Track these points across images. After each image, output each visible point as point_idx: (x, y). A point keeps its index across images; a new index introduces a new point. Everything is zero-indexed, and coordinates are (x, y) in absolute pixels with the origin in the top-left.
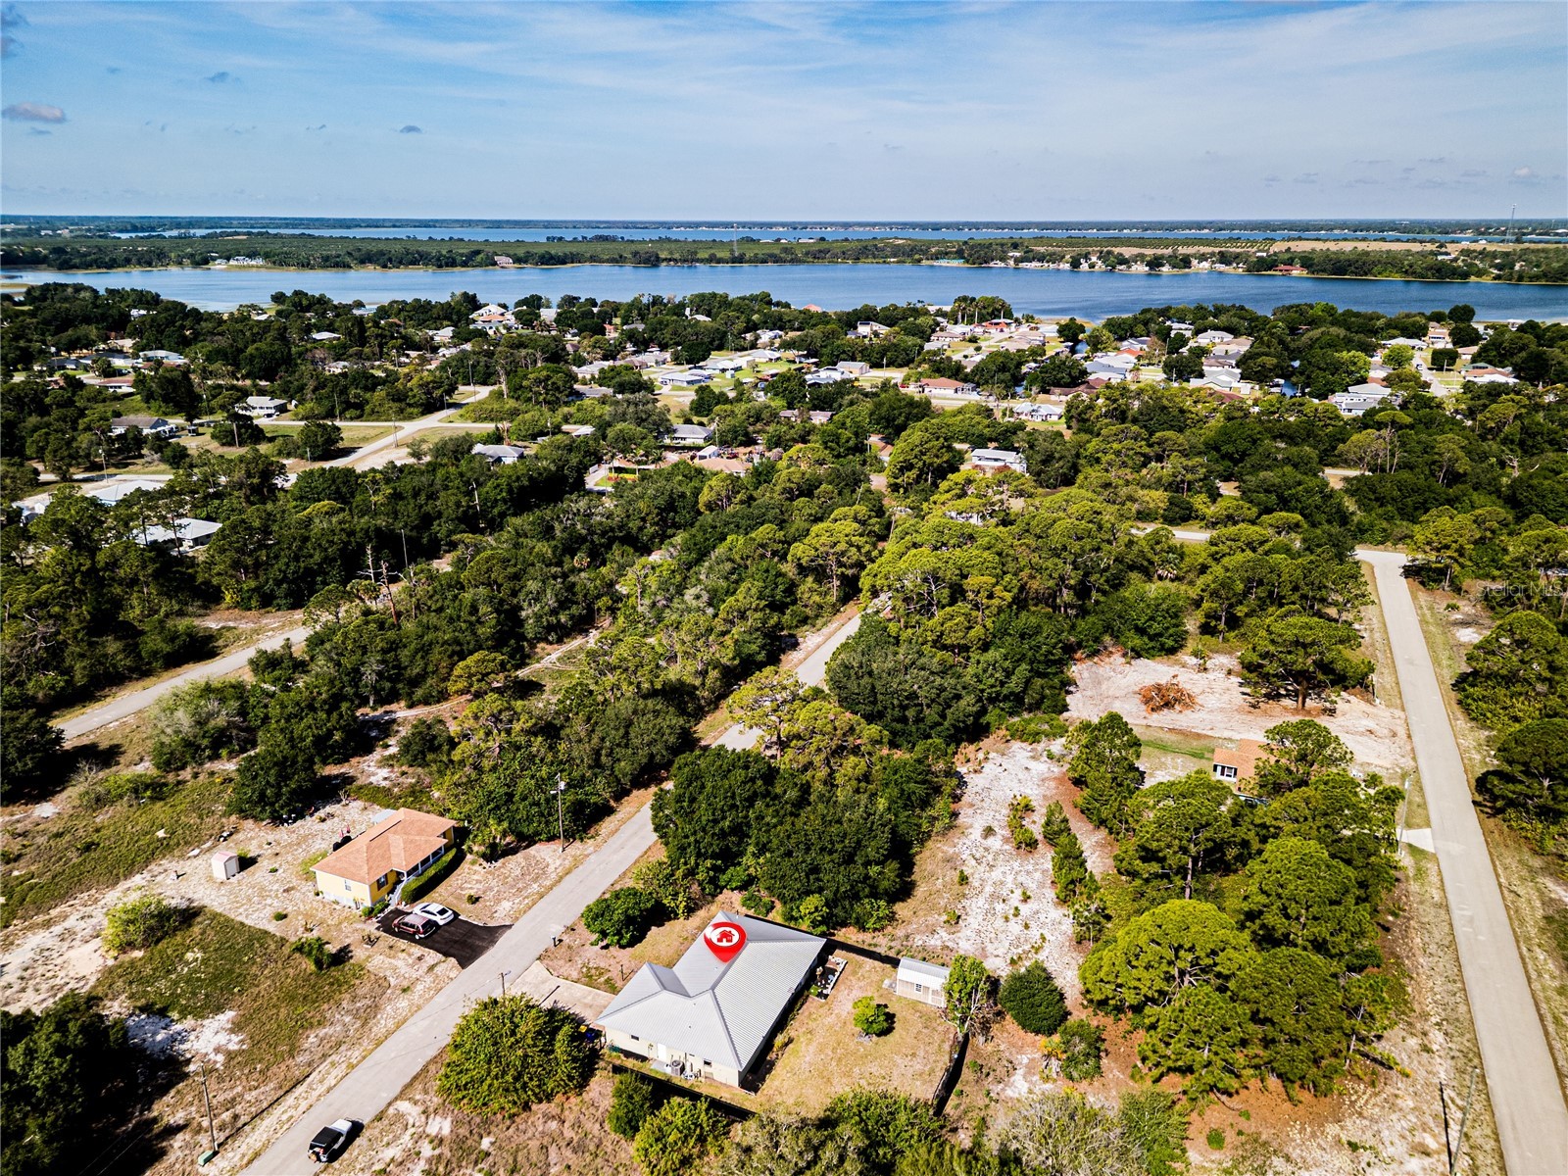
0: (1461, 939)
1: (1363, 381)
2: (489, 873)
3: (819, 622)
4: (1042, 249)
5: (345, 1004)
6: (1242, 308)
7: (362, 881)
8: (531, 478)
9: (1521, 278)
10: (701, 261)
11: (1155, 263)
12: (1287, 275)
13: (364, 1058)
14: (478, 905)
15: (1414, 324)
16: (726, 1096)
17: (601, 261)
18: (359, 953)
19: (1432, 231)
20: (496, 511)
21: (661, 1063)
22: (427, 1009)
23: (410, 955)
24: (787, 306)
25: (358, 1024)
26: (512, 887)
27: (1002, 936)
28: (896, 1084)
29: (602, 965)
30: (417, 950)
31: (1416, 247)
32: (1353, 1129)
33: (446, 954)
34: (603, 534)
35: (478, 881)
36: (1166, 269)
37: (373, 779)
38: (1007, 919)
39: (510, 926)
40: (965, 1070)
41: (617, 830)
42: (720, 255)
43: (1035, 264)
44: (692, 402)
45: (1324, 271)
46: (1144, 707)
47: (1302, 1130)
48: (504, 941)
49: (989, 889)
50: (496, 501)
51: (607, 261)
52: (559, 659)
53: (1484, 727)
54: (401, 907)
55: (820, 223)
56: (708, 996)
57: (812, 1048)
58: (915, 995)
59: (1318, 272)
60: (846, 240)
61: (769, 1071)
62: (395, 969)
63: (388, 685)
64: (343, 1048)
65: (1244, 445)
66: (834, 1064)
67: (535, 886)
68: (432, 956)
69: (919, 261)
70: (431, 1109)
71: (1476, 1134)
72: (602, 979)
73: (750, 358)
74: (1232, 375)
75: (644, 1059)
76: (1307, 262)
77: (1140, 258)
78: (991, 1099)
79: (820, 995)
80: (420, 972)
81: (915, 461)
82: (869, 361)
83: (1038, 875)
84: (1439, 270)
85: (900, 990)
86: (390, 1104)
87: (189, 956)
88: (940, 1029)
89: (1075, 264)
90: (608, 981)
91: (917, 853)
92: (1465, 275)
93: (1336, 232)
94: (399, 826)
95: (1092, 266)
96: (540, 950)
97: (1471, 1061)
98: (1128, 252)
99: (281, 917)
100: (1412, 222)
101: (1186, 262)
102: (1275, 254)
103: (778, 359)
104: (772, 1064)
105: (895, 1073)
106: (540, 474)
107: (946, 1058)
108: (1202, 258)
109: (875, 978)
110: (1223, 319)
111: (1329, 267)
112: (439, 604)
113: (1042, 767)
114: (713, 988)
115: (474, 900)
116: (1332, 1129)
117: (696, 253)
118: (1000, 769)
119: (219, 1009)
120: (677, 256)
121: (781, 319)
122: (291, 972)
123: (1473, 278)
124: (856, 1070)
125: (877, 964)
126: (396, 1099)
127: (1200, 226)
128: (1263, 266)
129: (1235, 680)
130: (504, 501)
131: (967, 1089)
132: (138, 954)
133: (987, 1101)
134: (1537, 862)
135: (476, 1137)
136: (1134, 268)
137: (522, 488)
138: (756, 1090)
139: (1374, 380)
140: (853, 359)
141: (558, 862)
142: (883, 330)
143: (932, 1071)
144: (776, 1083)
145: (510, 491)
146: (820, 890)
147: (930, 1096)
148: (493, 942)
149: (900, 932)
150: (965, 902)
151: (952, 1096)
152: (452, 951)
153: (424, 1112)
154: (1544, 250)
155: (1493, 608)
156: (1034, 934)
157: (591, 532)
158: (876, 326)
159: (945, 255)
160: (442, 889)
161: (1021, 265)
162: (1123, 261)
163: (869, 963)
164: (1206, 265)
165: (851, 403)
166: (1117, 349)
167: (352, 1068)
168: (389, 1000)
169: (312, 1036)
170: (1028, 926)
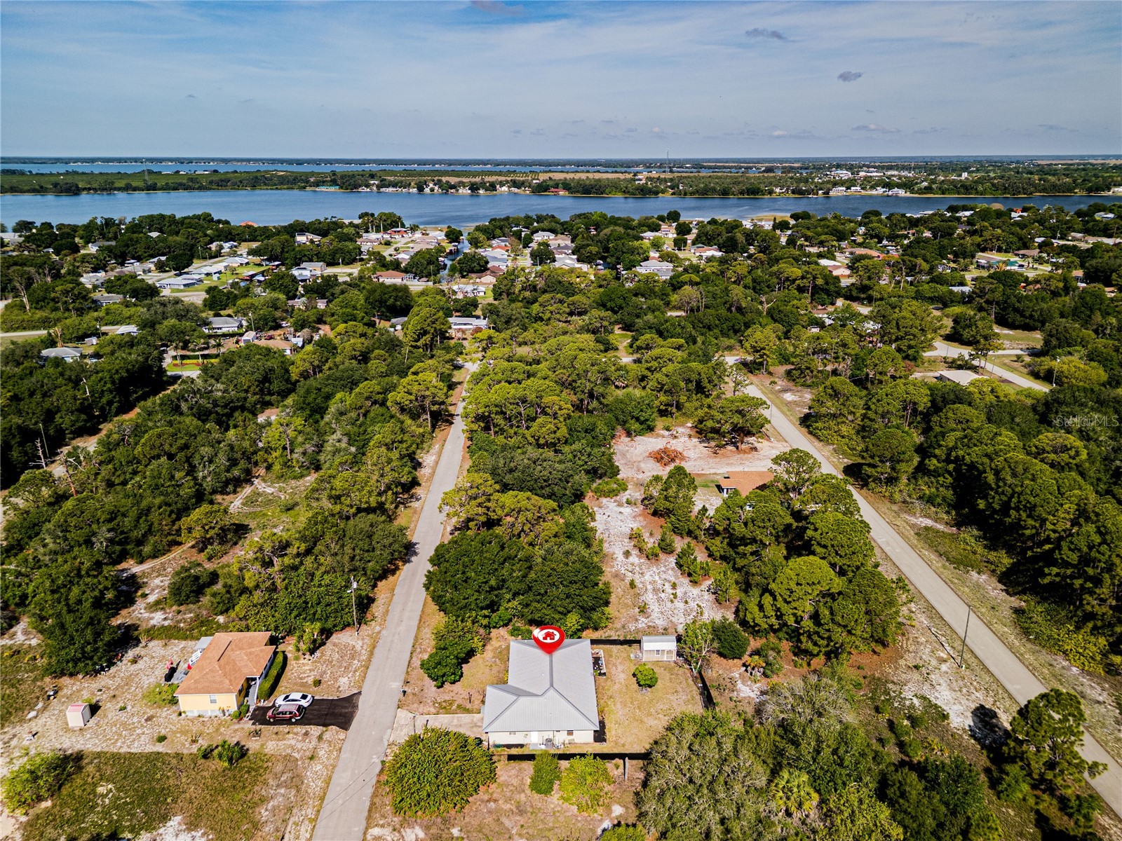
0: (889, 554)
1: (647, 259)
2: (316, 662)
3: (425, 445)
4: (392, 179)
5: (271, 782)
6: (553, 217)
7: (229, 691)
8: (128, 371)
9: (685, 194)
10: (119, 189)
11: (474, 188)
12: (556, 195)
13: (319, 811)
14: (323, 686)
15: (653, 223)
16: (588, 749)
17: (22, 191)
18: (253, 745)
19: (622, 166)
20: (104, 400)
21: (536, 744)
22: (340, 764)
23: (296, 734)
24: (227, 222)
25: (293, 792)
26: (340, 667)
27: (676, 612)
29: (447, 698)
30: (300, 729)
31: (622, 176)
32: (910, 660)
33: (325, 725)
34: (225, 406)
35: (310, 670)
36: (481, 192)
37: (152, 622)
38: (672, 602)
39: (360, 693)
40: (711, 690)
41: (387, 611)
42: (134, 184)
43: (391, 189)
44: (205, 300)
45: (578, 192)
46: (658, 464)
47: (890, 667)
48: (362, 702)
49: (649, 587)
50: (103, 391)
51: (29, 191)
52: (243, 504)
53: (829, 444)
54: (261, 704)
55: (203, 159)
56: (552, 692)
57: (619, 706)
58: (656, 657)
59: (575, 192)
60: (236, 172)
61: (604, 727)
62: (292, 747)
63: (118, 548)
64: (295, 811)
65: (620, 302)
66: (637, 711)
67: (356, 662)
68: (315, 730)
69: (304, 188)
70: (398, 826)
71: (955, 645)
72: (454, 707)
73: (225, 264)
74: (572, 259)
75: (522, 746)
76: (567, 186)
77: (463, 185)
78: (735, 701)
79: (601, 674)
80: (313, 743)
81: (429, 328)
82: (324, 261)
83: (670, 572)
84: (642, 190)
85: (645, 658)
86: (365, 833)
87: (101, 790)
88: (680, 673)
89: (421, 189)
90: (459, 706)
92: (657, 193)
93: (568, 167)
94: (232, 645)
95: (432, 190)
96: (396, 702)
97: (930, 609)
98: (453, 180)
99: (162, 739)
100: (607, 160)
101: (492, 187)
102: (544, 181)
103: (247, 264)
104: (603, 722)
105: (674, 705)
106: (134, 366)
107: (695, 688)
108: (502, 184)
109: (623, 655)
110: (546, 224)
111: (581, 189)
112: (122, 479)
113: (627, 510)
114: (552, 685)
115: (318, 683)
116: (902, 662)
117: (113, 183)
118: (605, 517)
119: (165, 818)
120: (96, 185)
121: (230, 233)
122: (205, 773)
123: (660, 195)
124: (652, 710)
125: (619, 647)
126: (367, 829)
127: (484, 163)
128: (541, 189)
129: (695, 440)
130: (110, 391)
131: (720, 700)
132: (49, 803)
133: (734, 703)
134: (895, 507)
135: (446, 831)
136: (460, 191)
137: (122, 378)
138: (605, 740)
139: (654, 258)
140: (311, 260)
141: (360, 643)
142: (317, 238)
143: (693, 698)
144: (613, 732)
145: (113, 383)
146: (572, 610)
148: (355, 707)
149: (618, 625)
150: (642, 598)
152: (327, 721)
153: (394, 830)
154: (689, 177)
155: (794, 380)
156: (693, 605)
157: (215, 404)
158: (311, 236)
159: (323, 183)
160: (283, 682)
161: (382, 190)
162: (453, 187)
164: (505, 188)
165: (343, 292)
166: (490, 246)
167: (314, 821)
168: (304, 768)
169: (263, 811)
170: (686, 602)
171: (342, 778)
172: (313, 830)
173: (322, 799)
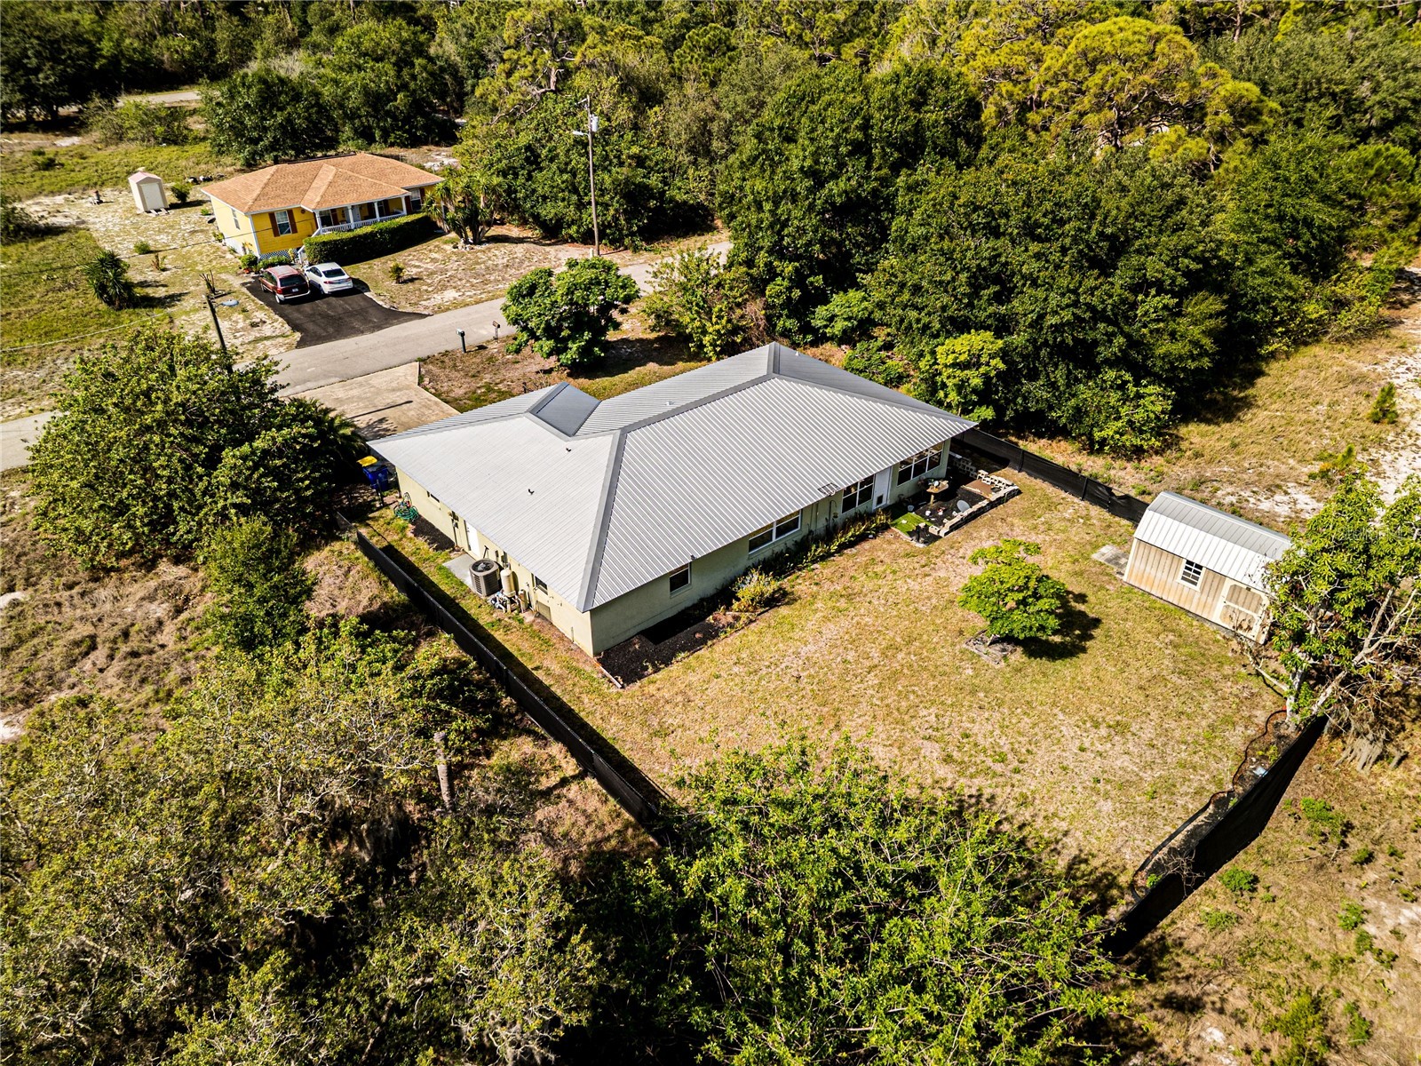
16: (548, 669)
28: (1030, 785)
40: (1280, 817)
57: (831, 630)
58: (1175, 589)
61: (693, 646)
66: (872, 680)
75: (445, 544)
78: (1364, 942)
79: (918, 533)
85: (1135, 570)
88: (1227, 687)
91: (1273, 355)
96: (424, 355)
104: (712, 634)
105: (1042, 756)
107: (1226, 768)
109: (1077, 534)
114: (625, 431)
124: (929, 714)
125: (1097, 511)
131: (1268, 876)
133: (1346, 944)
138: (631, 677)
143: (1167, 787)
144: (692, 678)
146: (1002, 327)
147: (1132, 858)
151: (1214, 883)
163: (1074, 505)
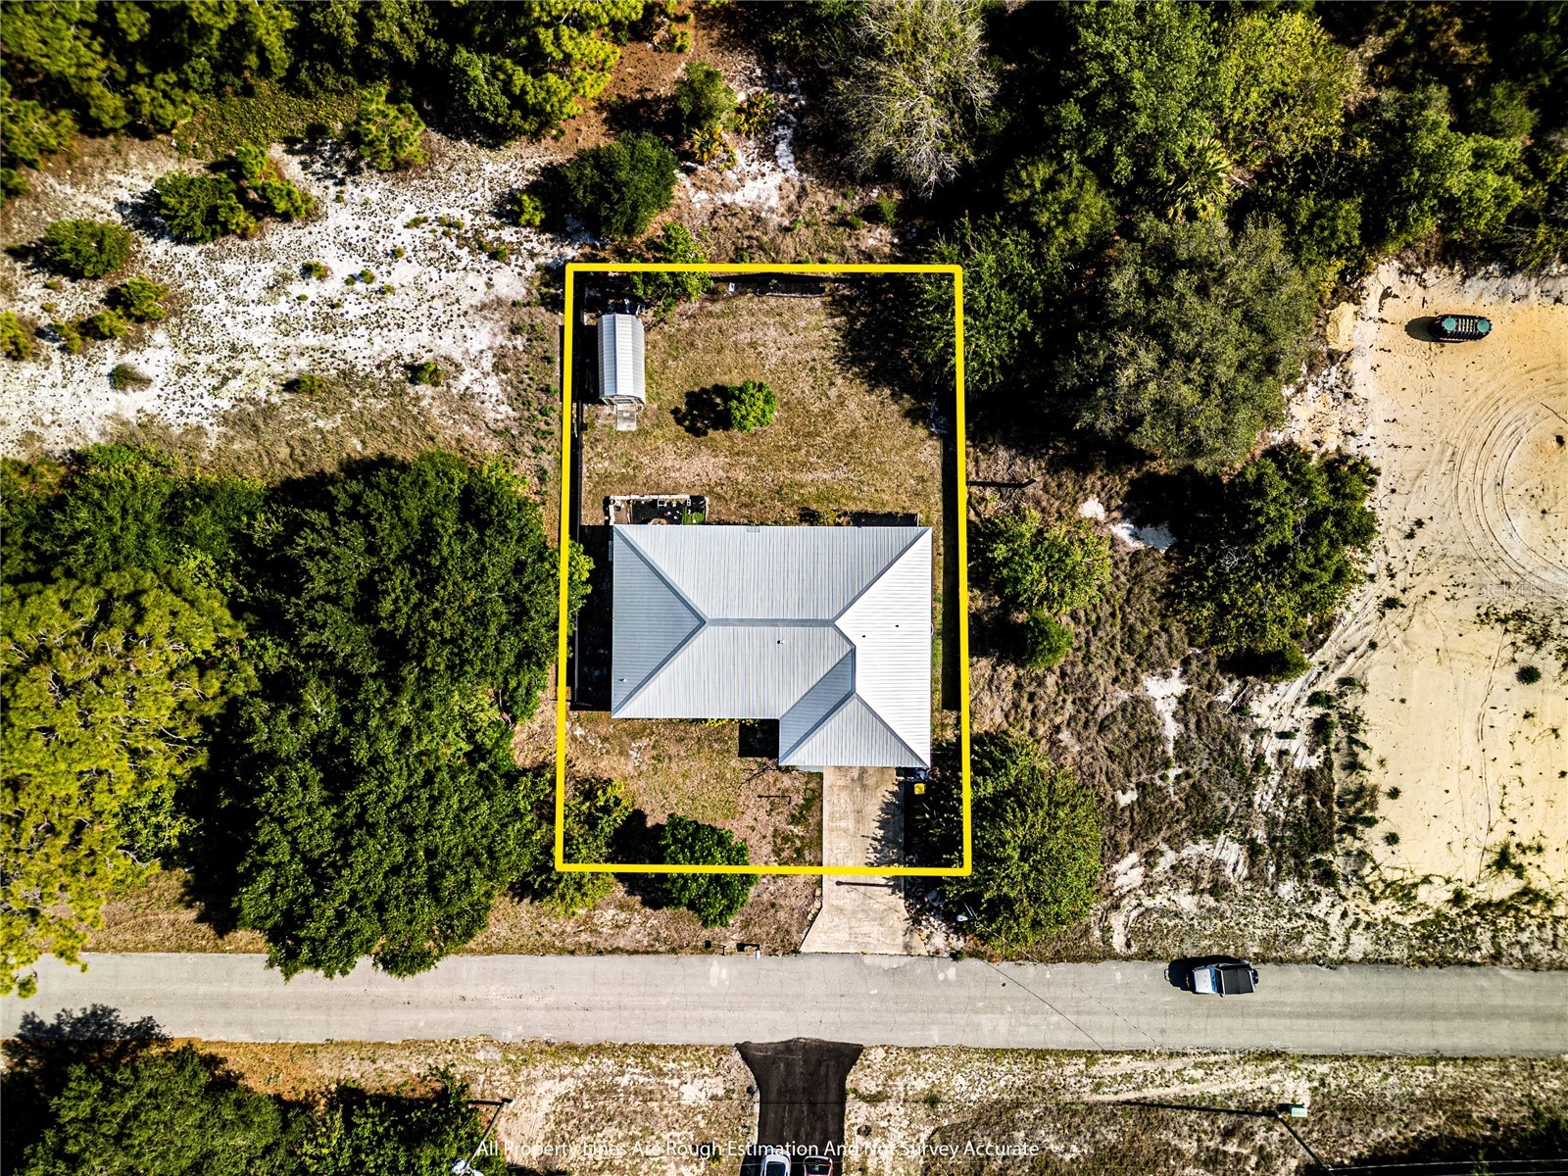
13: (1070, 1053)
23: (863, 1152)
25: (1021, 1113)
33: (842, 1097)
38: (385, 291)
62: (902, 1149)
64: (1067, 1098)
68: (857, 1114)
70: (1109, 902)
80: (890, 1109)
86: (1124, 959)
90: (800, 820)
96: (777, 961)
114: (830, 623)
126: (1112, 957)
148: (787, 1046)
150: (366, 367)
152: (832, 1096)
153: (1116, 908)
156: (405, 239)
167: (1091, 1057)
168: (960, 1109)
169: (1067, 1157)
170: (395, 254)
171: (995, 1030)
172: (1112, 1053)
173: (1041, 1054)
